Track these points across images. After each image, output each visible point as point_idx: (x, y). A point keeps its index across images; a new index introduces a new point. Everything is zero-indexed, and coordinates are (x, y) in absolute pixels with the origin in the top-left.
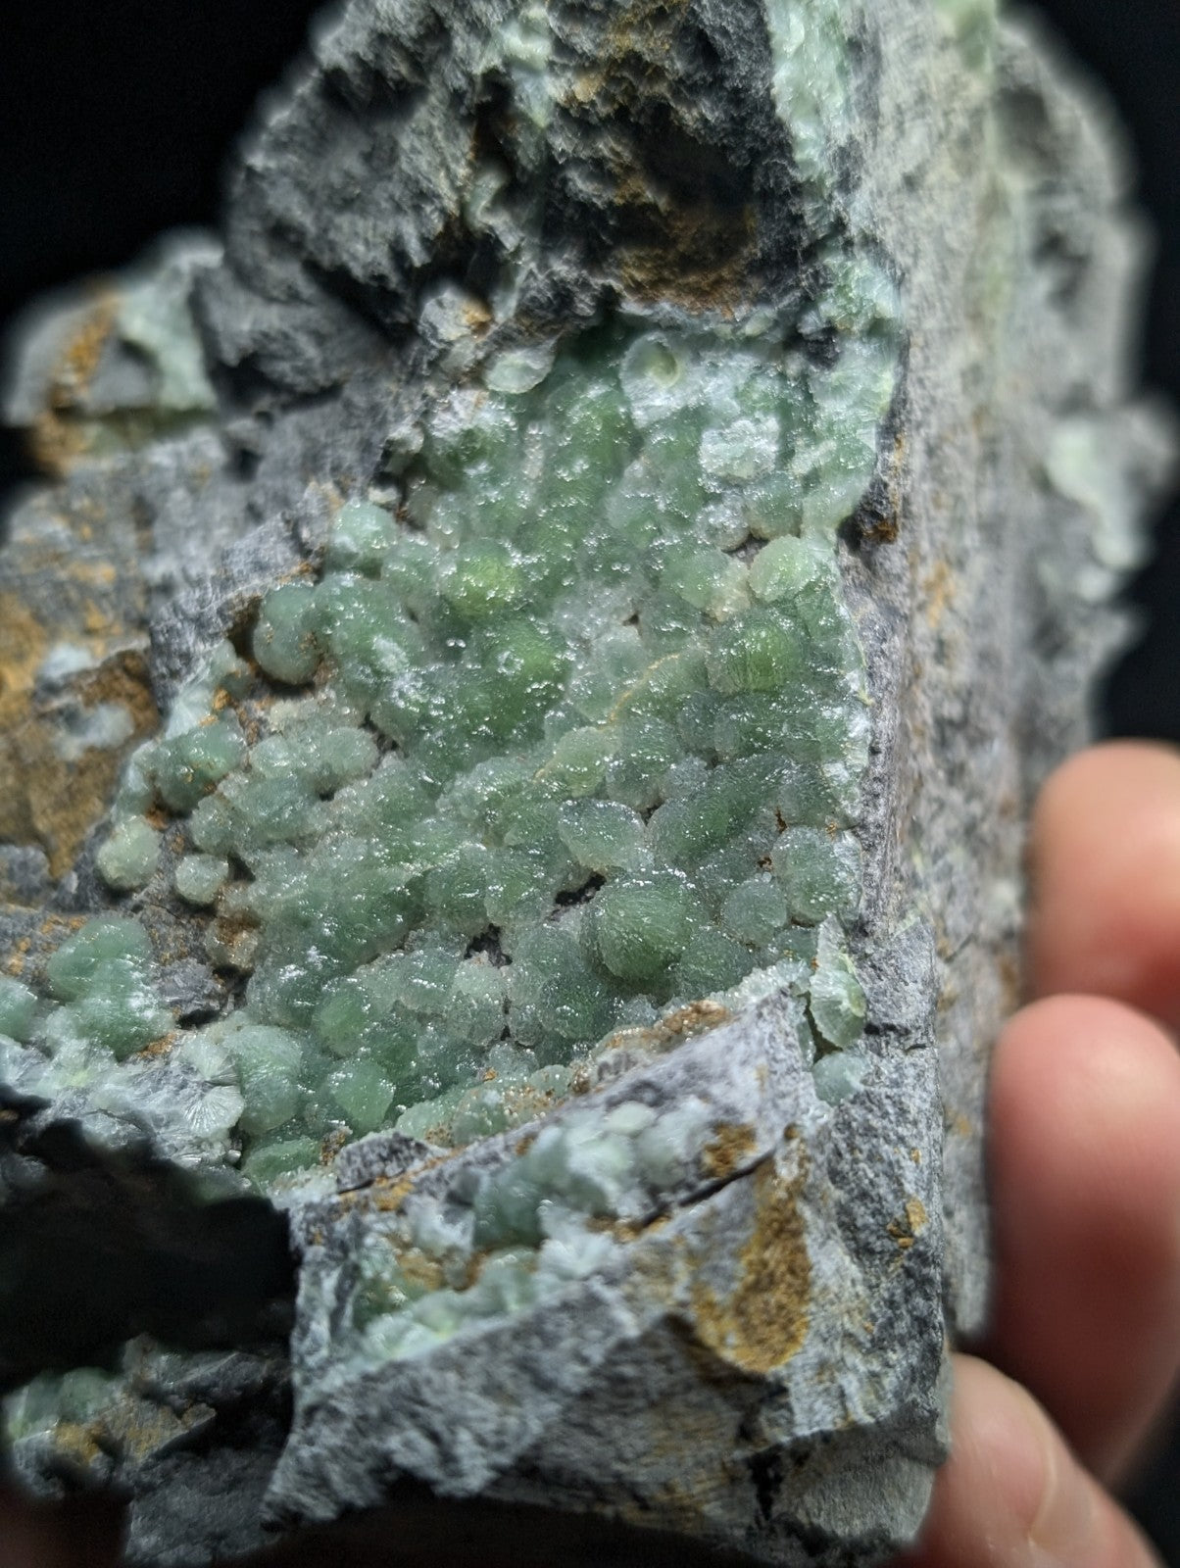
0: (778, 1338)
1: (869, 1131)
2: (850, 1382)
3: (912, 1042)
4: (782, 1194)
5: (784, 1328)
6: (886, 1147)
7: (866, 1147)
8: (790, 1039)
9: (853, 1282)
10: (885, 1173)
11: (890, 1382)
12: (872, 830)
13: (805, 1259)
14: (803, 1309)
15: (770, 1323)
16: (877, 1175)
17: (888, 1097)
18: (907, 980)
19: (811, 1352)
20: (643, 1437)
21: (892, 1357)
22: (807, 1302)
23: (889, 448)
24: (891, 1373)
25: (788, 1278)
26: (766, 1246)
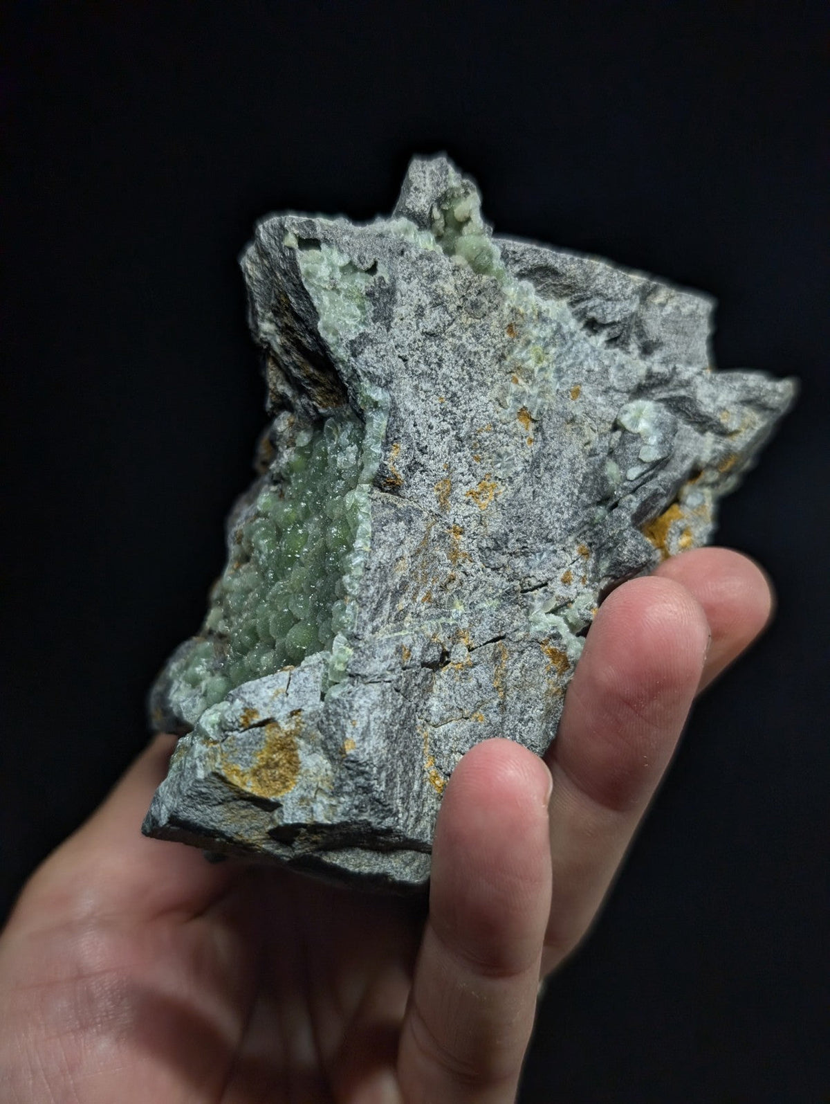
0: (278, 785)
1: (336, 714)
2: (317, 807)
3: (369, 681)
4: (283, 735)
5: (283, 783)
6: (343, 720)
7: (335, 720)
8: (319, 680)
9: (326, 770)
10: (340, 730)
11: (340, 809)
12: (364, 599)
13: (298, 759)
14: (294, 777)
15: (274, 780)
16: (337, 730)
17: (347, 701)
18: (376, 656)
19: (297, 793)
20: (221, 815)
21: (342, 799)
22: (296, 775)
23: (389, 450)
24: (341, 805)
25: (287, 765)
26: (274, 753)
